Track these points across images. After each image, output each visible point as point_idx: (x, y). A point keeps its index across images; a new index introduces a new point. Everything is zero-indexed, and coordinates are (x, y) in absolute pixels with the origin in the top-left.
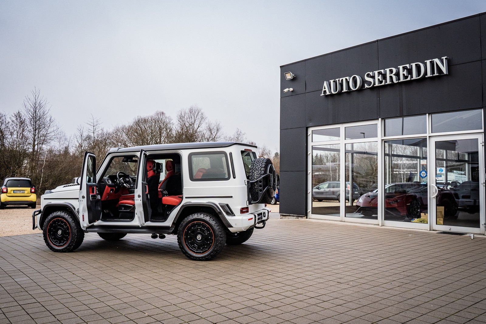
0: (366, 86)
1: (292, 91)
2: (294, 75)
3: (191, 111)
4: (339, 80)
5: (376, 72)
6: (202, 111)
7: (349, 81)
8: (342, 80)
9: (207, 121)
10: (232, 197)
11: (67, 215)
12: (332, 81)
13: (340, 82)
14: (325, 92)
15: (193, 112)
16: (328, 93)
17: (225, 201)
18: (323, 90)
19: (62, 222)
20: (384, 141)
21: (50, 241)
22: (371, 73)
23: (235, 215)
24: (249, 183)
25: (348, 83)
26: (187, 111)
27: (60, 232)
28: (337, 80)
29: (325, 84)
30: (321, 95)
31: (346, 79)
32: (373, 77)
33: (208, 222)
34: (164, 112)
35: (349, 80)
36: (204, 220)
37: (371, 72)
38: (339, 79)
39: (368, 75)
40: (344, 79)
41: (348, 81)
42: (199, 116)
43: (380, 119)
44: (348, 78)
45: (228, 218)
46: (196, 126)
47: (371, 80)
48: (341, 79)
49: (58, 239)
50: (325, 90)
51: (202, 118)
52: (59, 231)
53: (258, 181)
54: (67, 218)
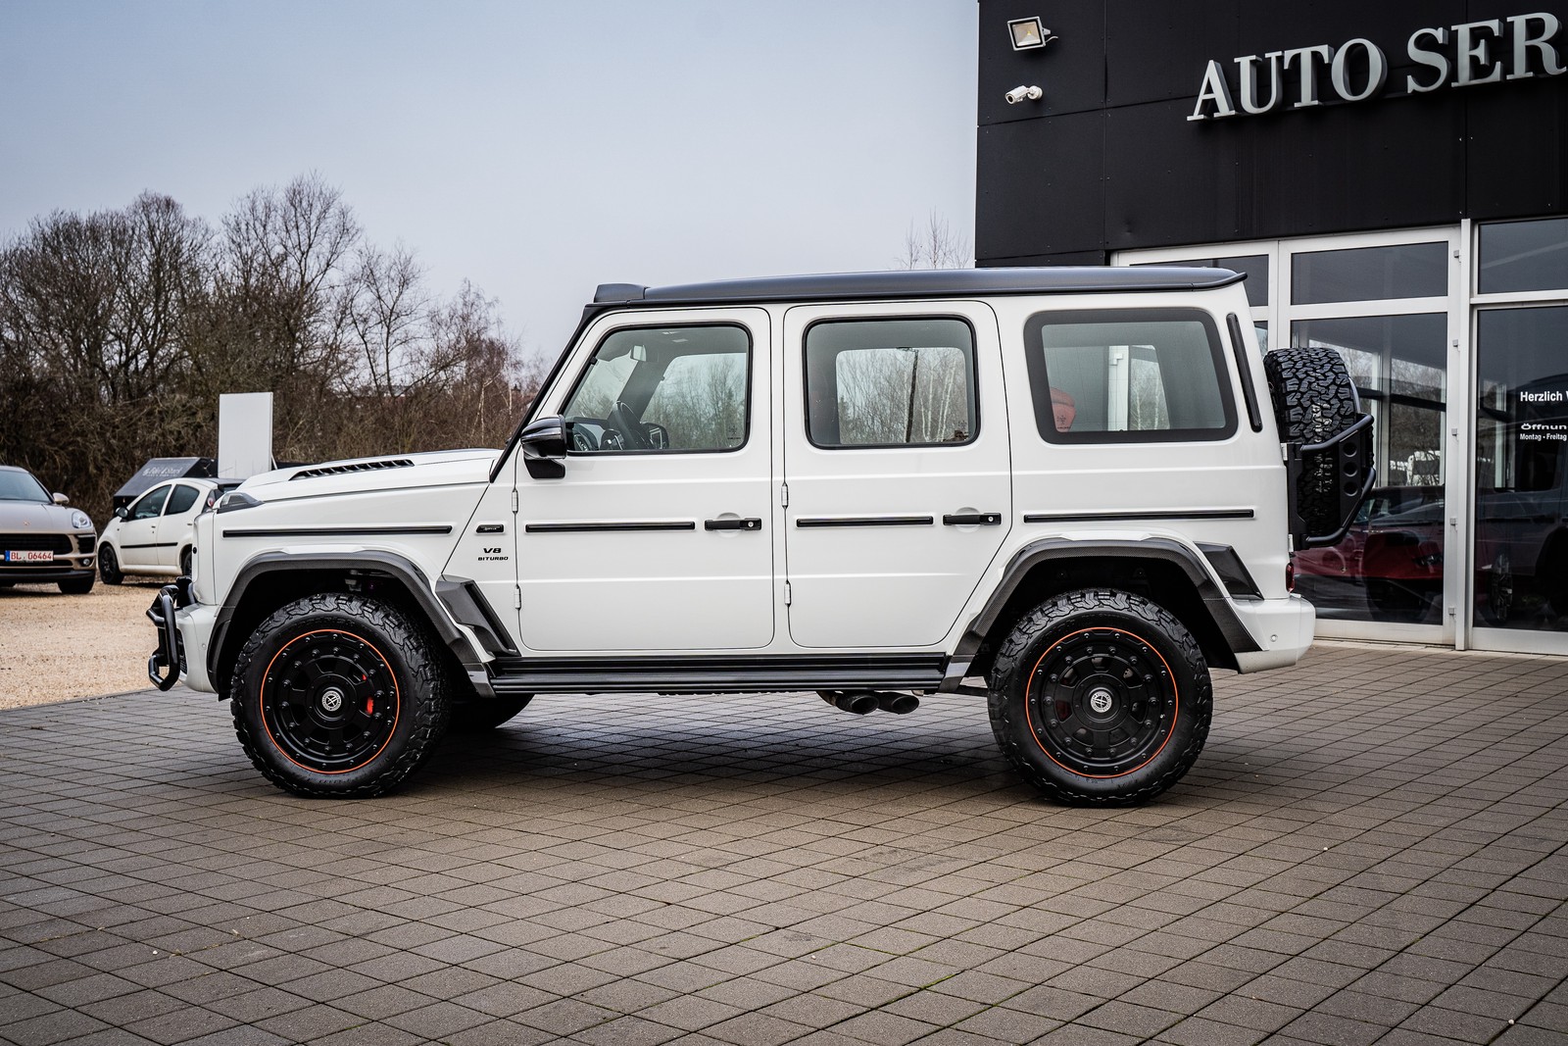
0: (1412, 85)
1: (1037, 101)
2: (1048, 32)
3: (295, 197)
4: (1280, 60)
5: (1463, 30)
6: (344, 200)
7: (1329, 65)
8: (1296, 59)
9: (360, 244)
10: (1249, 514)
11: (380, 614)
12: (1245, 63)
13: (1286, 67)
14: (1210, 106)
15: (305, 204)
16: (1224, 110)
17: (1219, 534)
18: (1202, 96)
19: (349, 648)
20: (1478, 311)
21: (274, 746)
22: (1439, 34)
23: (1262, 598)
24: (1298, 455)
25: (1322, 69)
26: (280, 198)
27: (337, 697)
28: (1273, 56)
29: (1212, 72)
30: (1189, 118)
31: (1316, 56)
32: (1449, 50)
33: (1150, 628)
34: (176, 199)
35: (1331, 58)
36: (1133, 619)
37: (1441, 29)
38: (1279, 53)
39: (1427, 43)
40: (1306, 54)
41: (1326, 61)
42: (332, 220)
43: (1466, 223)
44: (1324, 50)
45: (1242, 608)
46: (313, 265)
47: (1438, 61)
48: (1289, 54)
49: (321, 734)
50: (1209, 96)
51: (344, 230)
52: (330, 693)
53: (1341, 447)
54: (378, 628)
